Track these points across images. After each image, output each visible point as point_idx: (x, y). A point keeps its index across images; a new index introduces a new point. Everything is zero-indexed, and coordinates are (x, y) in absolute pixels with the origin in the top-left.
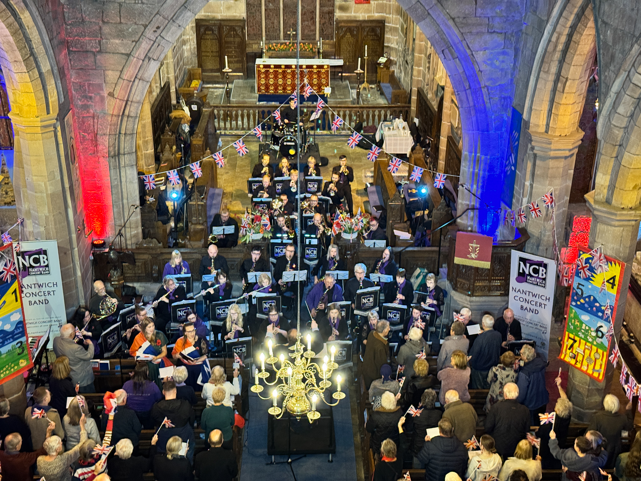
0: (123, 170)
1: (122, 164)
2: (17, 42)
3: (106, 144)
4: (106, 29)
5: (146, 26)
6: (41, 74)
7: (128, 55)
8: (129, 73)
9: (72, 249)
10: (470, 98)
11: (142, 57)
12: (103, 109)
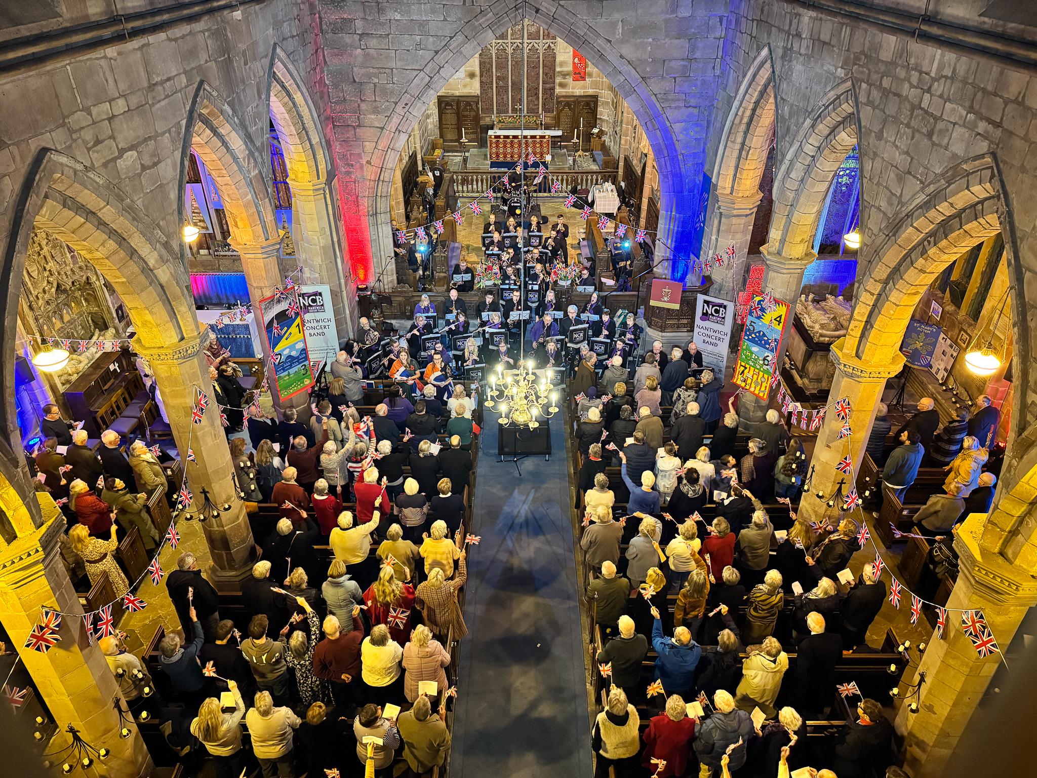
0: (379, 226)
1: (379, 222)
2: (292, 118)
3: (366, 204)
4: (363, 106)
5: (396, 103)
6: (311, 145)
7: (382, 128)
8: (383, 144)
9: (342, 291)
10: (668, 164)
11: (394, 130)
12: (363, 175)
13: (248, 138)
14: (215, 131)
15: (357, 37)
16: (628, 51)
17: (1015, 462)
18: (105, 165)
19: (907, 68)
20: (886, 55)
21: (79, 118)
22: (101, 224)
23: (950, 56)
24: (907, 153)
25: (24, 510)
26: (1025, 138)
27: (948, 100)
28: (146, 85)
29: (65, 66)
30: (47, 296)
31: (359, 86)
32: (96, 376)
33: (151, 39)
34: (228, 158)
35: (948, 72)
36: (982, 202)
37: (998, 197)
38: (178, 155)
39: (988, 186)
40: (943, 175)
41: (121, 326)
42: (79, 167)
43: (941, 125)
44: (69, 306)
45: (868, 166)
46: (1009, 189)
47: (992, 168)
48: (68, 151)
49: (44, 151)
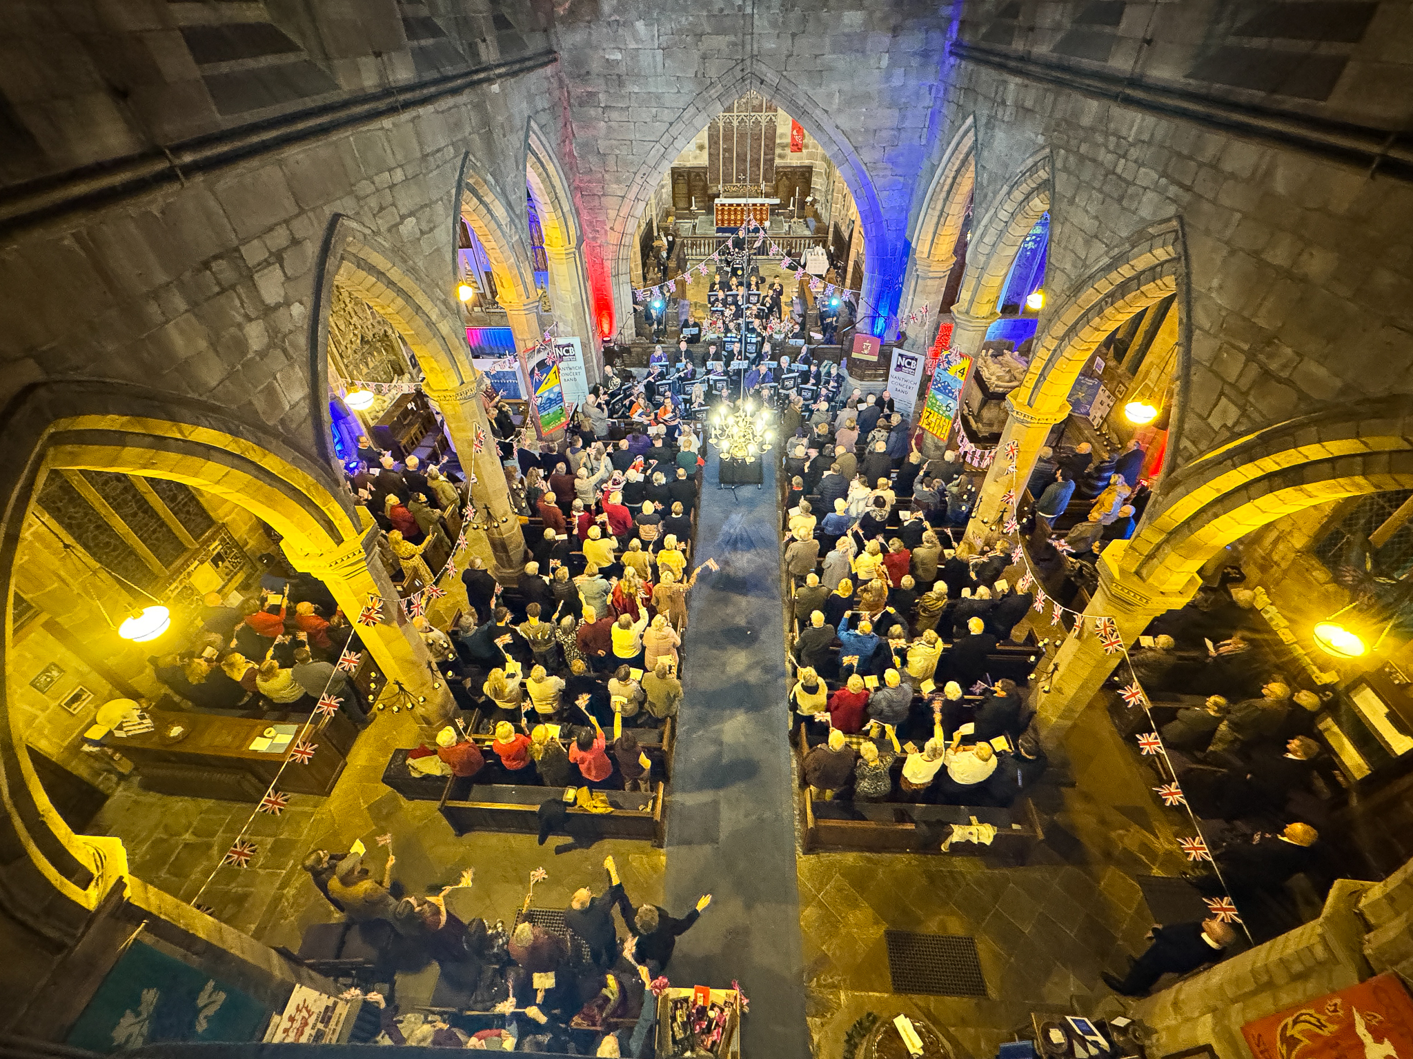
0: (621, 286)
1: (621, 282)
2: (545, 187)
3: (610, 266)
5: (635, 174)
6: (563, 213)
7: (623, 197)
8: (624, 212)
9: (590, 344)
10: (873, 230)
11: (633, 199)
12: (607, 240)
13: (509, 206)
14: (481, 201)
15: (600, 110)
16: (843, 121)
17: (1160, 498)
18: (389, 230)
19: (1106, 134)
20: (1086, 121)
21: (365, 187)
22: (391, 284)
23: (1150, 119)
24: (1096, 218)
25: (347, 520)
26: (1214, 202)
27: (1143, 165)
28: (418, 155)
29: (348, 136)
30: (354, 346)
31: (603, 156)
32: (397, 413)
33: (421, 111)
34: (493, 225)
35: (1146, 137)
36: (1162, 264)
37: (1179, 258)
38: (450, 220)
39: (1170, 249)
40: (1128, 238)
41: (414, 372)
42: (368, 232)
43: (1131, 190)
44: (373, 355)
45: (1058, 230)
46: (1191, 251)
47: (1176, 231)
48: (357, 217)
49: (336, 217)
